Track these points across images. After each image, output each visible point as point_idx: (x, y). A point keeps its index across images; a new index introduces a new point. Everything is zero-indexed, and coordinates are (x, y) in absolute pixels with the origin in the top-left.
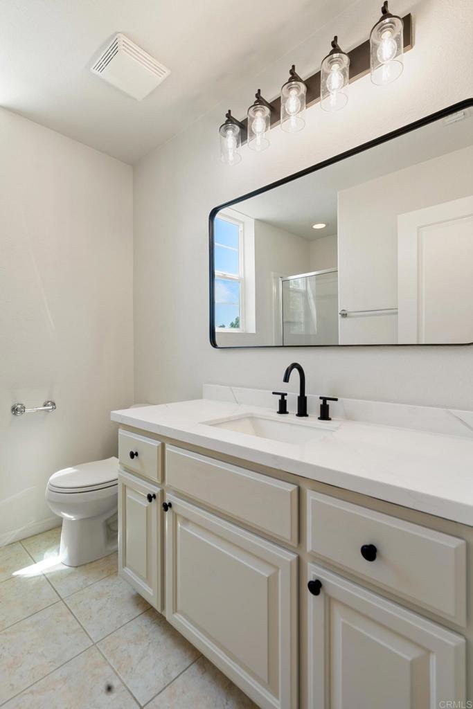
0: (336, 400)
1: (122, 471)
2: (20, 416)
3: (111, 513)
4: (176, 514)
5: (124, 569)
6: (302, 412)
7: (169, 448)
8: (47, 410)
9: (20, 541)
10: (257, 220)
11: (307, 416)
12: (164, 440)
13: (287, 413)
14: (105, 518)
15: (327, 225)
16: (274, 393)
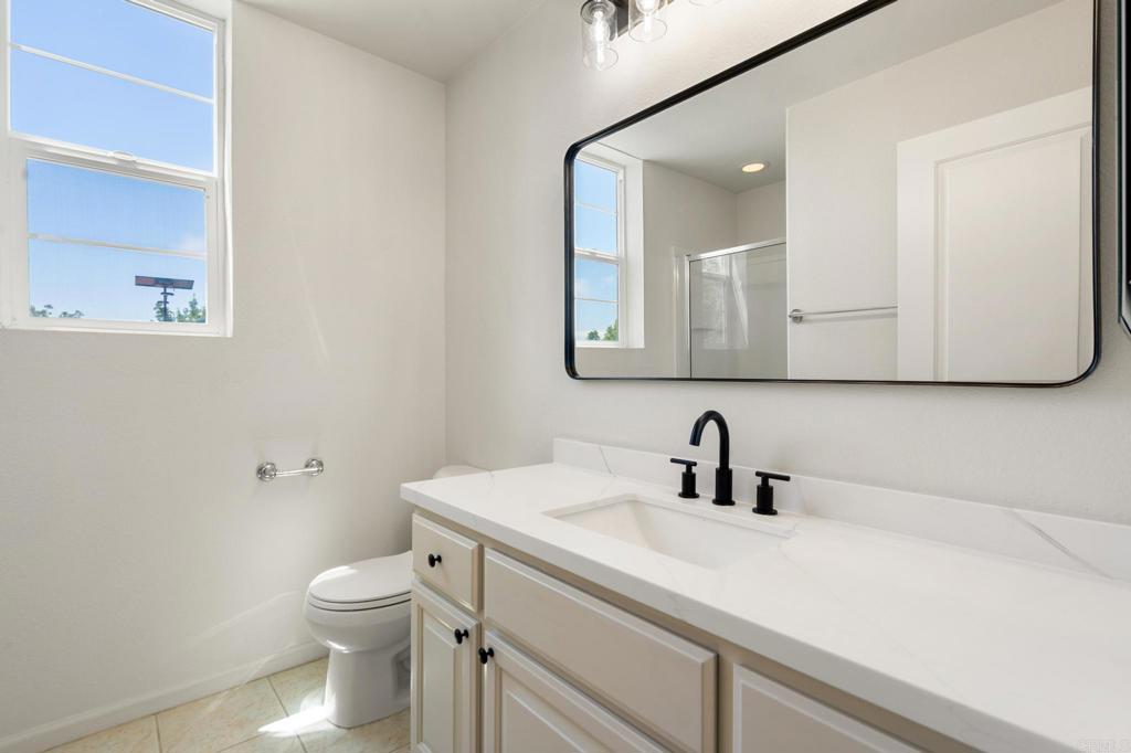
0: (787, 479)
1: (417, 582)
2: (269, 483)
3: (400, 648)
4: (501, 669)
5: (419, 746)
6: (724, 496)
7: (491, 556)
8: (310, 474)
9: (268, 676)
10: (646, 162)
11: (732, 503)
12: (484, 543)
13: (695, 496)
14: (394, 652)
15: (767, 165)
16: (673, 461)
